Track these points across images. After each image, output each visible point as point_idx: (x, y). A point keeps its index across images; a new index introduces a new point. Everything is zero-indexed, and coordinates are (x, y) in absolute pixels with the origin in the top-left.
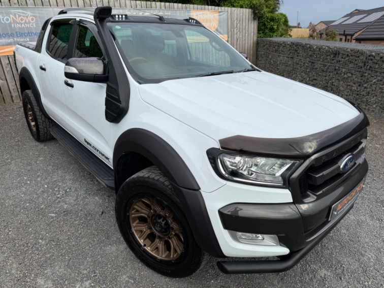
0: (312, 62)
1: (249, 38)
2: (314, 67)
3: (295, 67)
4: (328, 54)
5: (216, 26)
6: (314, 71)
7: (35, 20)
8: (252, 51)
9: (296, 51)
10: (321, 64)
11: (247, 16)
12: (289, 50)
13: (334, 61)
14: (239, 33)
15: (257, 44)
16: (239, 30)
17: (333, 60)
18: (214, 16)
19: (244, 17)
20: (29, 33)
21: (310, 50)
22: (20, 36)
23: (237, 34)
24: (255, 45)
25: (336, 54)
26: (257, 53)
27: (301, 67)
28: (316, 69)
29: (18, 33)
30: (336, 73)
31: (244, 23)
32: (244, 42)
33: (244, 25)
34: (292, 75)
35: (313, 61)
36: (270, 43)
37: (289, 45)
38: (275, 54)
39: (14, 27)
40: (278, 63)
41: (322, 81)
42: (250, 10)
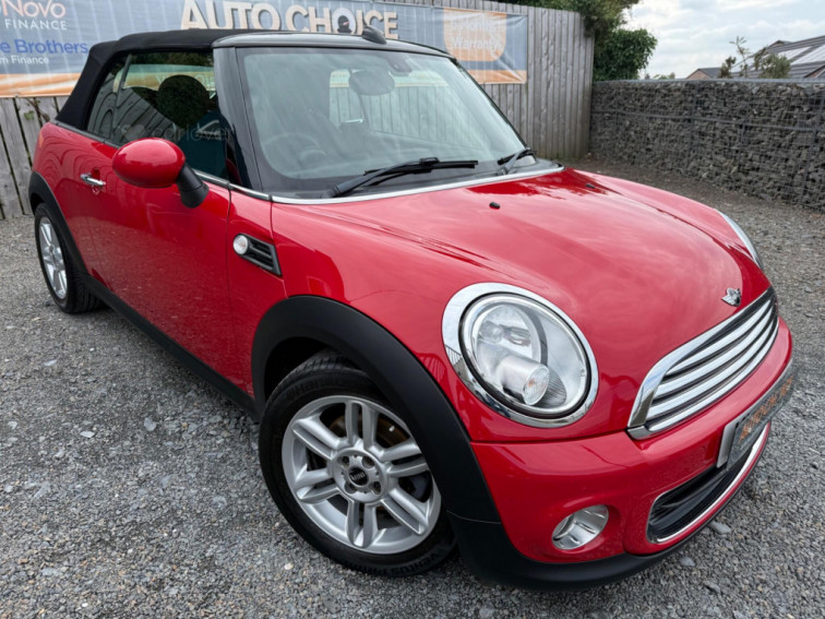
0: (746, 127)
1: (575, 82)
2: (755, 138)
3: (695, 142)
4: (793, 103)
5: (501, 50)
6: (752, 149)
7: (64, 13)
8: (580, 112)
9: (700, 103)
10: (772, 130)
11: (571, 28)
12: (681, 103)
13: (814, 119)
14: (551, 67)
15: (594, 95)
16: (553, 62)
17: (809, 117)
18: (496, 26)
19: (564, 31)
20: (49, 45)
21: (741, 99)
22: (26, 51)
23: (547, 69)
24: (587, 98)
25: (818, 102)
26: (591, 117)
27: (713, 142)
28: (759, 142)
29: (21, 43)
30: (818, 149)
31: (564, 45)
32: (563, 90)
33: (564, 49)
34: (689, 163)
35: (750, 124)
36: (627, 89)
37: (679, 90)
38: (641, 114)
39: (11, 26)
40: (649, 135)
41: (776, 172)
42: (578, 15)
